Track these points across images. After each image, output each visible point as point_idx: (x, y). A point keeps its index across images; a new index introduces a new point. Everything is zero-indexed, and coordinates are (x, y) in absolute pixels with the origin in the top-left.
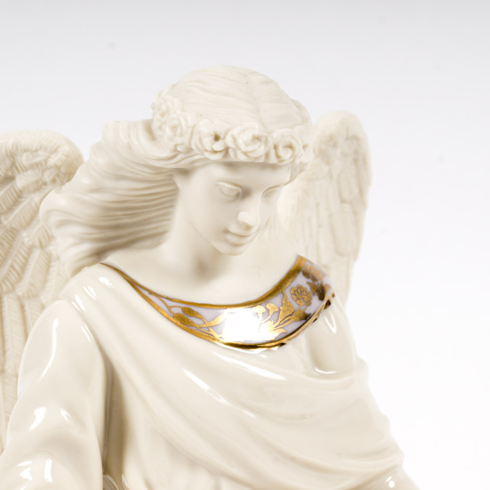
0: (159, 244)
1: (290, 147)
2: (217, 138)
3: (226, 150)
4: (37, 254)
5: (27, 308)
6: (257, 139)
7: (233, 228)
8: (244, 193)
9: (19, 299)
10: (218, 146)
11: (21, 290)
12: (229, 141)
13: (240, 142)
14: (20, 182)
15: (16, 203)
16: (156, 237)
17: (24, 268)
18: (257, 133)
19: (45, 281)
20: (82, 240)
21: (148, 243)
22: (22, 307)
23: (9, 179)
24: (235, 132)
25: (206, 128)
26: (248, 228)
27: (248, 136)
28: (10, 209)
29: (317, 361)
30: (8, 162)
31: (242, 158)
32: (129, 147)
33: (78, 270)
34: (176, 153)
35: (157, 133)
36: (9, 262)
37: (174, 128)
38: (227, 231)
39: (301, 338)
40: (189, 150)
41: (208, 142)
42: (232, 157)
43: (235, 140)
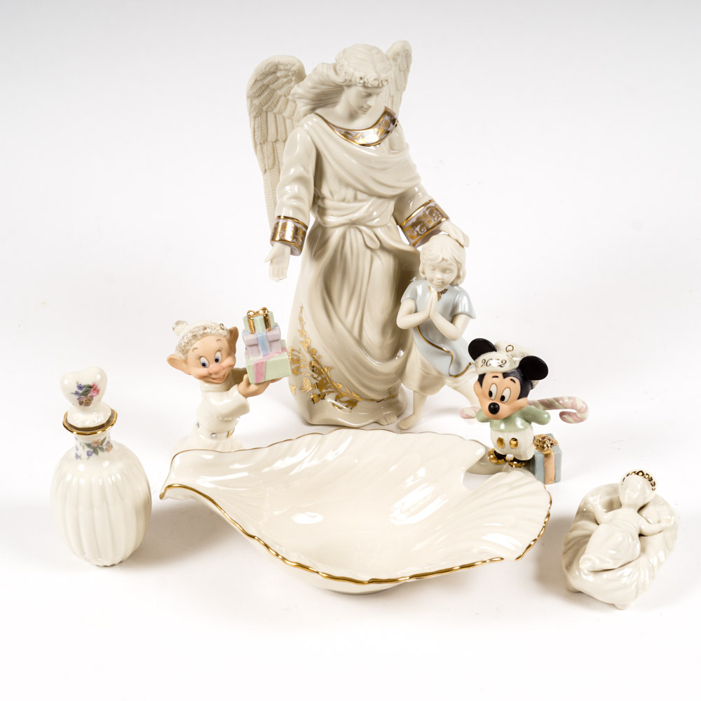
0: (335, 106)
1: (387, 80)
2: (361, 78)
3: (365, 83)
4: (283, 98)
5: (277, 117)
6: (375, 79)
7: (365, 106)
8: (369, 95)
9: (274, 113)
10: (362, 81)
11: (275, 111)
12: (366, 80)
13: (370, 81)
14: (279, 74)
15: (276, 81)
16: (335, 104)
17: (277, 103)
18: (376, 77)
19: (286, 108)
20: (307, 104)
21: (332, 105)
22: (275, 117)
23: (274, 72)
24: (368, 77)
25: (358, 75)
26: (370, 107)
27: (372, 79)
28: (274, 83)
29: (391, 147)
30: (275, 67)
31: (370, 86)
32: (328, 76)
33: (305, 115)
34: (346, 81)
35: (338, 72)
36: (272, 101)
37: (345, 73)
38: (362, 107)
39: (386, 140)
40: (351, 81)
41: (358, 80)
42: (366, 84)
43: (367, 80)
